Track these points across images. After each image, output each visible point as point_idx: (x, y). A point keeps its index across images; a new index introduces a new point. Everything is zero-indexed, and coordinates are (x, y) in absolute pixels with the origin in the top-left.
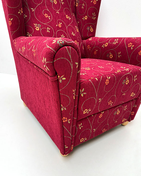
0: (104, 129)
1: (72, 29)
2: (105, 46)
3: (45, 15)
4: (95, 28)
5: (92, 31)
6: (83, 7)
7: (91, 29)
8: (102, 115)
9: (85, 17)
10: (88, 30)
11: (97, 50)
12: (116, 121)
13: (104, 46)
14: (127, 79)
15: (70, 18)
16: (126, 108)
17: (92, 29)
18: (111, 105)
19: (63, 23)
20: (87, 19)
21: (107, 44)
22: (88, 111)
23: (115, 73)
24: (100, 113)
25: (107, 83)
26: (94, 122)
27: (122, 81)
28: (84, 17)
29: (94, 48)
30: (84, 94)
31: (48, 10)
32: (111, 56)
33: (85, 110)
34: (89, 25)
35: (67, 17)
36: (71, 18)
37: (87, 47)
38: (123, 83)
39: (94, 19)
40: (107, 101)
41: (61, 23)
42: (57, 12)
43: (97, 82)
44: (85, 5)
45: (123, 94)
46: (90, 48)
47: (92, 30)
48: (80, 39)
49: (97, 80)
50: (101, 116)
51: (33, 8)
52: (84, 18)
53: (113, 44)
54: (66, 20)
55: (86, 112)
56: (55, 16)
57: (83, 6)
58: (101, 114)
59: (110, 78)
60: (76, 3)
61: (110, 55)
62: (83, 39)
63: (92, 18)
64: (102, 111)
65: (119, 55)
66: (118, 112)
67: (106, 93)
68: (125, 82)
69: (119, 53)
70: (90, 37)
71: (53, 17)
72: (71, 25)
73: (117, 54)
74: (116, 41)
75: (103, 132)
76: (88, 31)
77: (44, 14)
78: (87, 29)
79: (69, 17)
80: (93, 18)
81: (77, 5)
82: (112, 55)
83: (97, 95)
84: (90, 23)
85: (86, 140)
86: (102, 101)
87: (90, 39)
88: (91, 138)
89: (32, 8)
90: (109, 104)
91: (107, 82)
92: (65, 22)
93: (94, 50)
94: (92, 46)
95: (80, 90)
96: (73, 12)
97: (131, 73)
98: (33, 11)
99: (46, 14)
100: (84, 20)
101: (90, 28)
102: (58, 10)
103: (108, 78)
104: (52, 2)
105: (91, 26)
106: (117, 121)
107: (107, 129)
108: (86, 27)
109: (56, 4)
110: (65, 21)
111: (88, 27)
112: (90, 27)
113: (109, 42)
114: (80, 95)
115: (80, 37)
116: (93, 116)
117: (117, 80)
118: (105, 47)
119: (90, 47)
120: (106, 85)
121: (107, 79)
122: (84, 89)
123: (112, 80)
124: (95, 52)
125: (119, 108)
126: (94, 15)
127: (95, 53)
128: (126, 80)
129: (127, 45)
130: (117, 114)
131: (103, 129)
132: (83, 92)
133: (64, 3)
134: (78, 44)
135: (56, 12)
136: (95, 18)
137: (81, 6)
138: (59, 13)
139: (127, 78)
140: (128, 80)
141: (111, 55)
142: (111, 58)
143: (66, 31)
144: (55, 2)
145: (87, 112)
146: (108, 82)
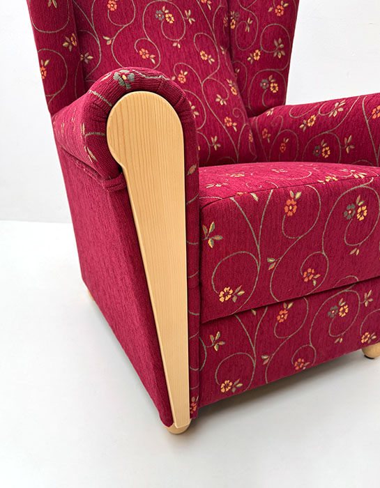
0: (299, 360)
1: (217, 88)
2: (309, 125)
3: (140, 52)
4: (282, 81)
5: (274, 92)
6: (248, 29)
7: (272, 85)
8: (285, 312)
9: (255, 54)
10: (264, 88)
11: (287, 140)
12: (340, 337)
13: (305, 125)
14: (361, 203)
15: (212, 60)
16: (369, 298)
17: (276, 85)
18: (315, 282)
19: (190, 71)
20: (258, 57)
21: (313, 119)
22: (236, 294)
23: (316, 184)
24: (279, 306)
25: (289, 210)
26: (261, 332)
27: (342, 207)
28: (251, 55)
29: (279, 134)
30: (215, 241)
31: (149, 39)
32: (326, 151)
33: (225, 290)
34: (266, 75)
35: (202, 57)
36: (216, 60)
37: (262, 136)
38: (346, 213)
39: (280, 57)
40: (297, 268)
41: (186, 73)
42: (175, 44)
43: (258, 206)
44: (254, 21)
45: (352, 253)
46: (269, 135)
47: (274, 87)
48: (240, 114)
49: (256, 198)
50: (282, 316)
51: (108, 37)
52: (252, 58)
53: (330, 115)
54: (200, 63)
55: (230, 296)
56: (168, 54)
57: (249, 25)
58: (283, 309)
59: (298, 195)
60: (230, 21)
61: (322, 148)
62: (250, 114)
63: (273, 53)
64: (288, 302)
65: (349, 145)
66: (342, 309)
67: (289, 242)
68: (354, 212)
69: (346, 139)
70: (269, 108)
71: (164, 56)
72: (213, 76)
73: (343, 145)
74: (338, 108)
75: (297, 368)
76: (264, 90)
77: (139, 49)
78: (261, 85)
79: (210, 56)
80: (275, 55)
81: (233, 24)
82: (327, 148)
83: (258, 247)
84: (267, 70)
85: (241, 387)
86: (280, 266)
87: (269, 113)
88: (255, 383)
89: (105, 36)
90: (306, 280)
91: (291, 208)
92: (198, 69)
93: (280, 141)
94: (273, 131)
95: (204, 228)
96: (222, 43)
97: (371, 185)
98: (109, 43)
99: (143, 50)
100: (252, 61)
101: (270, 83)
102: (179, 38)
103: (295, 195)
104: (160, 19)
105: (270, 77)
106: (344, 337)
107: (312, 362)
108: (258, 82)
109: (171, 22)
110: (198, 66)
111: (263, 81)
112: (268, 80)
113: (319, 113)
114: (202, 243)
115: (242, 110)
116: (254, 312)
117: (326, 204)
118: (307, 127)
119: (268, 133)
120: (288, 218)
121: (291, 199)
122: (215, 224)
123: (309, 203)
124: (282, 144)
125: (347, 298)
126: (279, 45)
127: (283, 148)
128: (357, 207)
129: (370, 114)
130: (340, 314)
131: (296, 360)
132: (212, 234)
133: (194, 20)
134: (236, 126)
135: (172, 45)
136: (283, 53)
137: (244, 26)
138: (179, 46)
139: (360, 201)
140: (364, 208)
141: (325, 147)
142: (327, 156)
143: (199, 93)
144: (169, 18)
145: (232, 297)
146: (295, 207)
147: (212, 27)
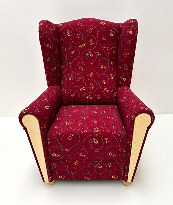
147: (108, 56)
